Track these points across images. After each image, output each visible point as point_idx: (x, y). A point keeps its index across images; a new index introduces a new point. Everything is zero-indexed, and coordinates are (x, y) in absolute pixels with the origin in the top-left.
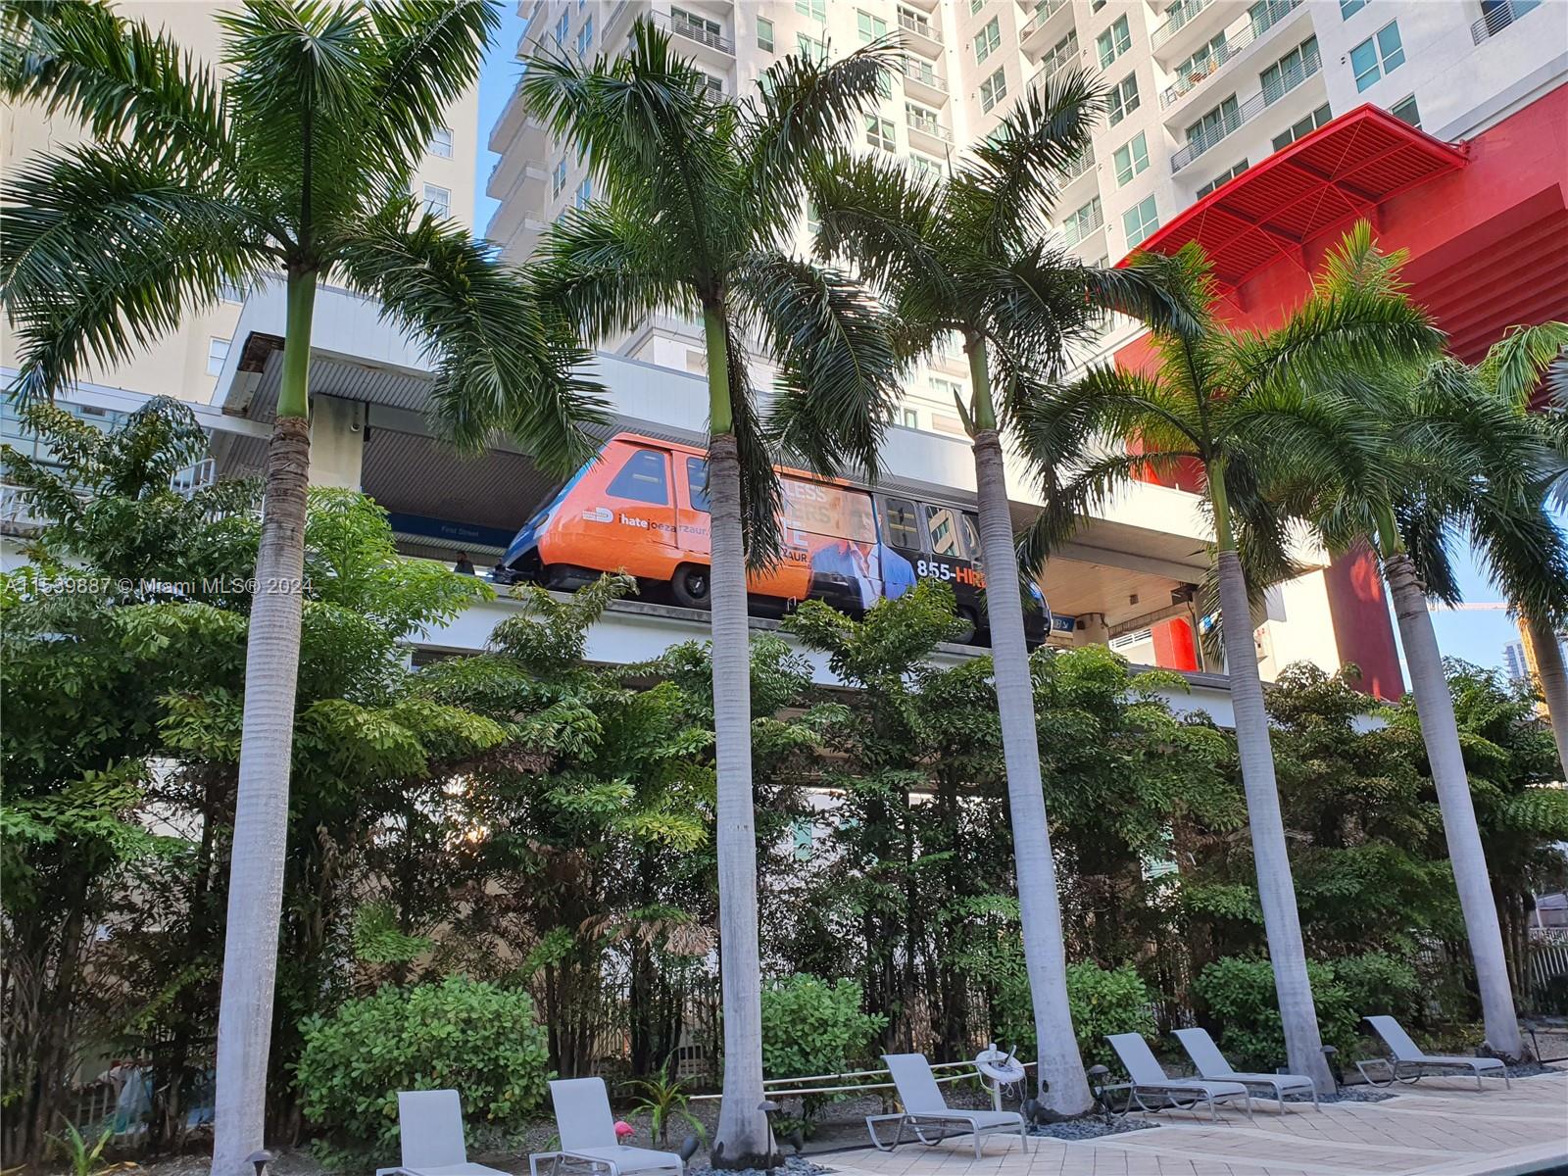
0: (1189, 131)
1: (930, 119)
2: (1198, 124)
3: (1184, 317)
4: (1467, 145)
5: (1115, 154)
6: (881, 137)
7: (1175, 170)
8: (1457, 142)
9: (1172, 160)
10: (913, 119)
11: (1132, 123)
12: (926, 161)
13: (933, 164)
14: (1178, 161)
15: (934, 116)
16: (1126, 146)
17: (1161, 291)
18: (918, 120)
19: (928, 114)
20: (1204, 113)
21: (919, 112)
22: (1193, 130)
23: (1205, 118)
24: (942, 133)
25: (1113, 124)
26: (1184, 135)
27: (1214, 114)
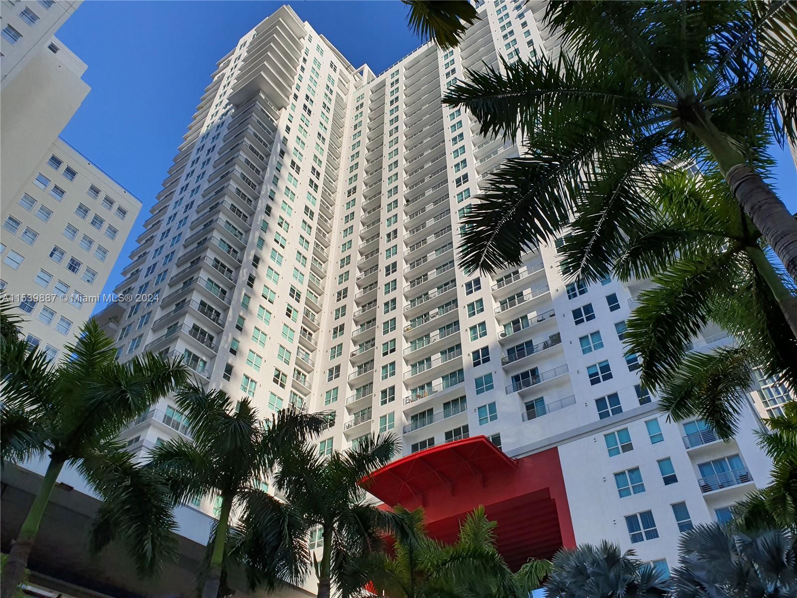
0: (412, 417)
1: (303, 377)
2: (416, 415)
3: (413, 540)
4: (518, 460)
5: (381, 418)
6: (280, 380)
7: (404, 433)
8: (514, 458)
9: (404, 428)
10: (296, 375)
11: (390, 407)
12: (297, 395)
13: (300, 397)
14: (406, 430)
15: (305, 376)
16: (386, 416)
17: (406, 527)
18: (297, 376)
19: (303, 374)
20: (420, 412)
21: (299, 373)
22: (414, 418)
23: (420, 414)
24: (307, 384)
25: (382, 404)
26: (410, 418)
27: (423, 414)
